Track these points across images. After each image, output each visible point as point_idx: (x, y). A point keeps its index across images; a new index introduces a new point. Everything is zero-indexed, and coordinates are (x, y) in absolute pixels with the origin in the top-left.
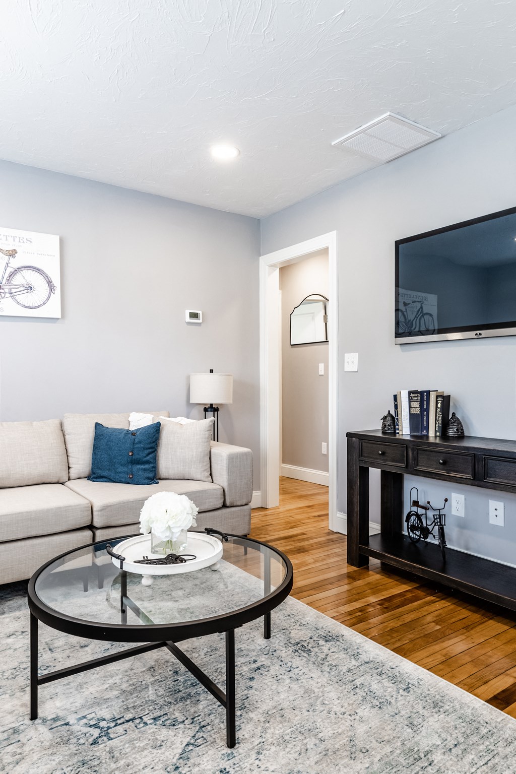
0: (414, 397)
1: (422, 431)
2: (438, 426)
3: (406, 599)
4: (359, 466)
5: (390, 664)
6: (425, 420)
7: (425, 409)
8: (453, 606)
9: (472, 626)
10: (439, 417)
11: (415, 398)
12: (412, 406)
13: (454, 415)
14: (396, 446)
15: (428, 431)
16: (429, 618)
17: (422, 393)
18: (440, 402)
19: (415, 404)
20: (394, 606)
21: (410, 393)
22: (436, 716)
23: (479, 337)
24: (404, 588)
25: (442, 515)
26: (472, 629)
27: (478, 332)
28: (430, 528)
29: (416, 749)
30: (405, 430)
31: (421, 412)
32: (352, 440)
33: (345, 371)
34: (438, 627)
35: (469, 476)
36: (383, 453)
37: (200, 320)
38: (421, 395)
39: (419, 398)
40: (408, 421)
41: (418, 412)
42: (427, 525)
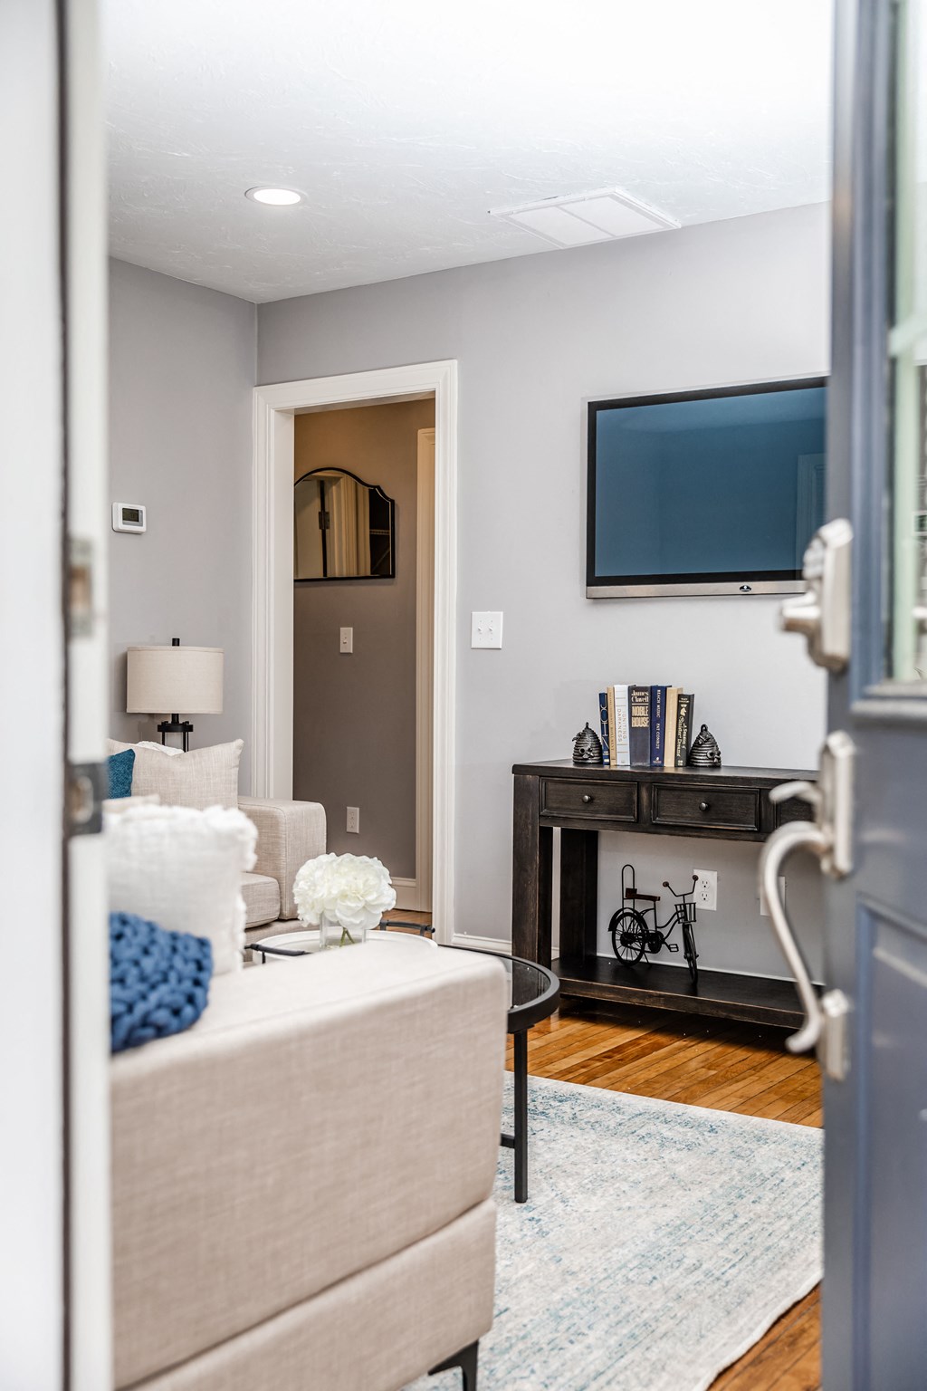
0: (638, 697)
1: (652, 758)
2: (681, 749)
3: (643, 1048)
4: (540, 827)
5: (673, 1112)
6: (658, 739)
7: (657, 719)
8: (719, 1049)
9: (759, 1067)
10: (682, 732)
11: (640, 700)
12: (634, 713)
13: (706, 730)
14: (616, 786)
15: (662, 759)
16: (693, 1065)
17: (653, 690)
18: (685, 706)
19: (641, 711)
20: (631, 1057)
21: (631, 689)
22: (765, 1146)
23: (747, 594)
24: (630, 1035)
25: (690, 904)
26: (762, 1069)
27: (745, 584)
28: (664, 932)
29: (758, 1173)
30: (621, 757)
31: (651, 723)
32: (525, 779)
33: (473, 646)
34: (713, 1072)
35: (752, 827)
36: (591, 800)
37: (142, 525)
38: (651, 694)
39: (647, 699)
40: (627, 741)
41: (646, 725)
42: (656, 927)
